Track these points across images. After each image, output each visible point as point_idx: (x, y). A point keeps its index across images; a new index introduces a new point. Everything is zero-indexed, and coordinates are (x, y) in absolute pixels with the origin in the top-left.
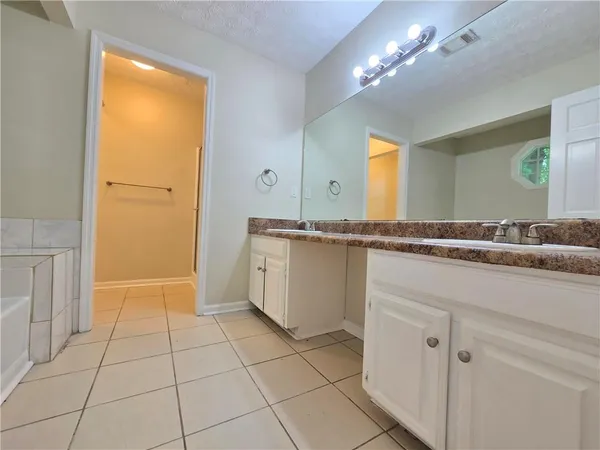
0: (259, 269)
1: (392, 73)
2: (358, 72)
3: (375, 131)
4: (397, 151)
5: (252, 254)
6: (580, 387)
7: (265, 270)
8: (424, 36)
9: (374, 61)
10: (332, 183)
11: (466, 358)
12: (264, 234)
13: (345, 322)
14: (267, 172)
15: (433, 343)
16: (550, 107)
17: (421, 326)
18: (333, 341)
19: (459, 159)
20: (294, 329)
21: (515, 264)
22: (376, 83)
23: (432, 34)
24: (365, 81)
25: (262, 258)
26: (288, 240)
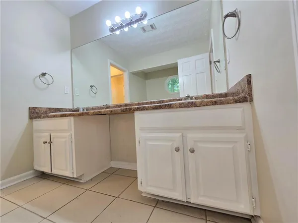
0: (45, 143)
1: (126, 29)
2: (109, 23)
3: (112, 62)
4: (123, 75)
5: (35, 135)
6: (231, 146)
7: (51, 143)
8: (142, 15)
9: (118, 20)
10: (92, 87)
11: (192, 151)
12: (48, 117)
13: (112, 162)
14: (44, 75)
15: (177, 150)
16: (177, 63)
17: (170, 144)
18: (108, 175)
19: (148, 82)
20: (81, 176)
21: (207, 105)
22: (118, 32)
23: (146, 15)
24: (112, 30)
25: (47, 135)
26: (72, 118)
